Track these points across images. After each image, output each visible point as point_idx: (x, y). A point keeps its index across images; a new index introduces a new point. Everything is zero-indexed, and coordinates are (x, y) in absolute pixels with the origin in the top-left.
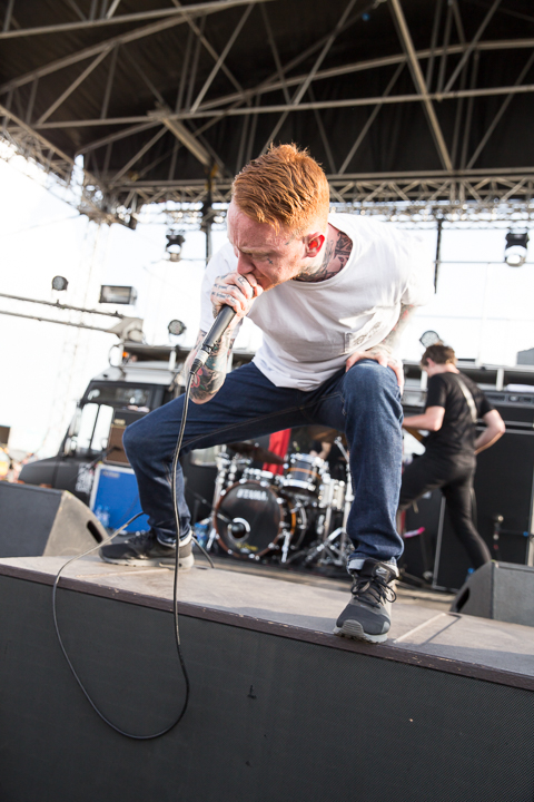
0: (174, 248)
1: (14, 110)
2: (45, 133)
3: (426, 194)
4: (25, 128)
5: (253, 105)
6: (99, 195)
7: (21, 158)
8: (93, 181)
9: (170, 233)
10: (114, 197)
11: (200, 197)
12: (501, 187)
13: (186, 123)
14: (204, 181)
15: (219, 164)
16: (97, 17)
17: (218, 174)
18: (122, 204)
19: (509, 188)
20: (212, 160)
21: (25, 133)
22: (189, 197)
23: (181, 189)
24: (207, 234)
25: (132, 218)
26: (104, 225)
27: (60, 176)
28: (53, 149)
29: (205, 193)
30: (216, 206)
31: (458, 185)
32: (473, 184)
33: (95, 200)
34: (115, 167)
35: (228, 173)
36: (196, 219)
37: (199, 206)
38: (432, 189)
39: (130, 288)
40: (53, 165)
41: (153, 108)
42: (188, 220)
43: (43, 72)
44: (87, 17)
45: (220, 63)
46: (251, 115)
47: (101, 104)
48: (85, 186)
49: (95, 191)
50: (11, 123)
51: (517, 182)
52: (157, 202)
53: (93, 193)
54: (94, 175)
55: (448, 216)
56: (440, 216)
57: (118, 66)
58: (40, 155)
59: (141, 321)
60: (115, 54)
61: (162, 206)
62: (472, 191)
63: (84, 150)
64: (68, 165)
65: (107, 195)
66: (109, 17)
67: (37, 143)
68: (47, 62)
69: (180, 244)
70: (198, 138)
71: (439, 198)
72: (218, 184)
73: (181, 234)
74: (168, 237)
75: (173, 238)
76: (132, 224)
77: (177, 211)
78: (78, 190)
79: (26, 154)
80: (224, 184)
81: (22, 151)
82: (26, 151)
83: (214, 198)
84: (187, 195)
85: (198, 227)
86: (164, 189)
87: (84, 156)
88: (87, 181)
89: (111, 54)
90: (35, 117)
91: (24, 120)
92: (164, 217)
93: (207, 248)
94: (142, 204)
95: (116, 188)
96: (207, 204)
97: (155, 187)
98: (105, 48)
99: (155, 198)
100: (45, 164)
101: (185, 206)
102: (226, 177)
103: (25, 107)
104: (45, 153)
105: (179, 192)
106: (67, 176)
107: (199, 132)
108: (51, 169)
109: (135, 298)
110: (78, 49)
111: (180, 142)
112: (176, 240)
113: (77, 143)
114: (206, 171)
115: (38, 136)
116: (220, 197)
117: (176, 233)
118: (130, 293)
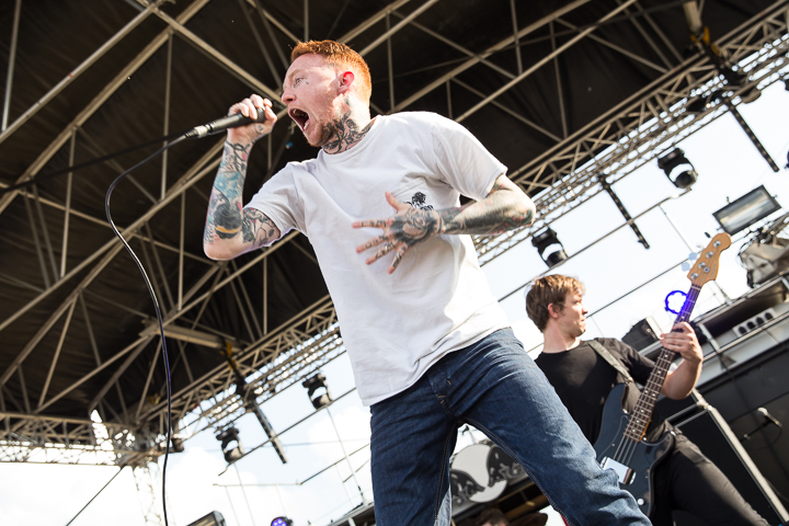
0: (232, 445)
1: (10, 408)
2: (51, 412)
4: (29, 419)
5: (232, 272)
6: (131, 437)
7: (38, 450)
8: (118, 427)
9: (219, 432)
10: (146, 430)
11: (229, 381)
13: (178, 322)
14: (226, 363)
15: (230, 339)
16: (53, 282)
17: (235, 350)
18: (158, 433)
20: (222, 340)
21: (31, 423)
22: (219, 387)
23: (207, 383)
24: (256, 412)
25: (174, 440)
26: (151, 465)
27: (83, 442)
28: (65, 421)
29: (232, 373)
30: (249, 380)
33: (128, 444)
34: (133, 402)
35: (243, 342)
36: (236, 404)
37: (233, 389)
39: (211, 515)
40: (72, 436)
41: (143, 328)
42: (230, 409)
43: (22, 358)
44: (44, 288)
45: (182, 253)
46: (235, 280)
47: (92, 352)
48: (112, 437)
49: (125, 435)
50: (13, 421)
52: (190, 411)
53: (124, 439)
54: (117, 422)
57: (88, 309)
58: (54, 435)
60: (82, 301)
61: (197, 411)
63: (95, 404)
64: (86, 427)
65: (138, 433)
66: (64, 276)
67: (46, 424)
68: (23, 346)
69: (236, 439)
70: (197, 329)
72: (239, 358)
73: (230, 426)
74: (218, 438)
75: (225, 434)
76: (177, 447)
77: (215, 407)
78: (108, 445)
79: (40, 443)
80: (245, 354)
81: (36, 442)
82: (39, 440)
83: (244, 373)
84: (216, 386)
85: (242, 410)
86: (191, 394)
87: (97, 408)
88: (111, 431)
89: (78, 303)
90: (34, 402)
91: (25, 412)
92: (204, 422)
93: (263, 424)
94: (177, 420)
95: (144, 421)
96: (240, 382)
97: (180, 396)
98: (72, 301)
99: (186, 408)
100: (64, 440)
101: (219, 397)
102: (244, 347)
103: (21, 399)
104: (59, 429)
105: (207, 388)
106: (91, 438)
107: (196, 324)
108: (72, 441)
109: (223, 520)
110: (46, 318)
111: (183, 342)
112: (229, 435)
113: (86, 401)
114: (222, 353)
115: (44, 418)
116: (248, 370)
117: (225, 429)
118: (215, 519)
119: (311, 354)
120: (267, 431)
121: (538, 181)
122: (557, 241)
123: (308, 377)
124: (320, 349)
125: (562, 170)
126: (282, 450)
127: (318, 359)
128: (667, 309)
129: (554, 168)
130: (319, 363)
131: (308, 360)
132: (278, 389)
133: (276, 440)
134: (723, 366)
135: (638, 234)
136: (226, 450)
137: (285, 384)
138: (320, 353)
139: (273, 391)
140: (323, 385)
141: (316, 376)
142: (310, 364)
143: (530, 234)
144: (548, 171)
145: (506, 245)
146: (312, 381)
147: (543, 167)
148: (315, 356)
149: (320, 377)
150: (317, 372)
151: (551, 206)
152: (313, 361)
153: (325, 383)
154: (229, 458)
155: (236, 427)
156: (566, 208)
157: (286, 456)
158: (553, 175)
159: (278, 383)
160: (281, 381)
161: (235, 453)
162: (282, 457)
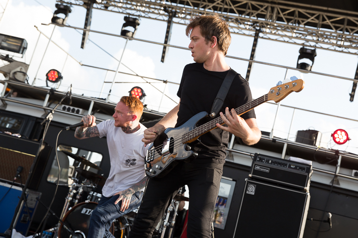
0: (61, 16)
3: (251, 11)
9: (59, 3)
12: (301, 15)
19: (308, 18)
24: (88, 10)
31: (273, 9)
32: (283, 10)
38: (254, 8)
39: (22, 40)
51: (312, 15)
55: (264, 29)
56: (258, 28)
59: (27, 66)
62: (282, 15)
69: (66, 14)
71: (259, 16)
73: (69, 5)
74: (57, 6)
75: (62, 7)
85: (82, 2)
93: (87, 19)
109: (25, 48)
112: (64, 9)
117: (65, 4)
118: (22, 44)
119: (142, 6)
120: (86, 25)
121: (332, 22)
122: (313, 60)
123: (131, 16)
124: (149, 7)
125: (349, 27)
126: (86, 41)
127: (144, 12)
128: (333, 135)
129: (346, 23)
130: (143, 14)
131: (138, 8)
132: (110, 8)
133: (87, 32)
134: (332, 182)
135: (354, 90)
136: (55, 15)
137: (116, 9)
138: (147, 10)
139: (106, 7)
140: (135, 27)
141: (136, 19)
142: (137, 10)
143: (303, 44)
144: (341, 22)
145: (287, 39)
146: (131, 20)
147: (341, 17)
148: (143, 9)
149: (137, 21)
150: (137, 18)
151: (326, 40)
152: (140, 11)
153: (137, 27)
154: (54, 20)
155: (71, 8)
156: (333, 48)
157: (85, 45)
158: (342, 26)
159: (112, 5)
160: (115, 6)
161: (60, 21)
162: (83, 44)
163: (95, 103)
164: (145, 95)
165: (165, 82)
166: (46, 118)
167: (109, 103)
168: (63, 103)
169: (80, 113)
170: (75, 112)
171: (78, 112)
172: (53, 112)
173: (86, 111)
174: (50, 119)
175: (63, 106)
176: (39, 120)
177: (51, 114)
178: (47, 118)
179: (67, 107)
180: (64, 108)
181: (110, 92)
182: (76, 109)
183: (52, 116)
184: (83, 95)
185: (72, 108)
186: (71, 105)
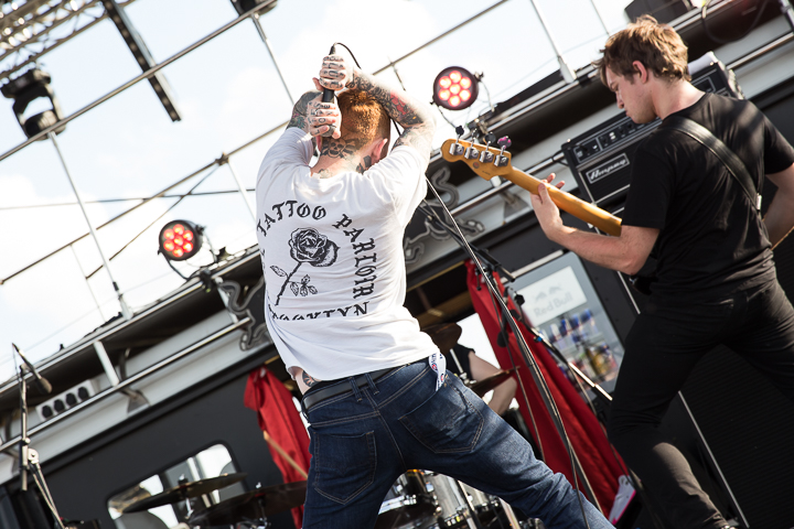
119: (17, 30)
123: (14, 76)
124: (37, 19)
127: (34, 39)
130: (37, 47)
131: (13, 41)
138: (38, 28)
140: (45, 93)
141: (30, 73)
142: (17, 49)
146: (22, 83)
148: (27, 33)
149: (37, 74)
150: (31, 66)
152: (23, 44)
153: (50, 88)
163: (103, 341)
164: (202, 229)
165: (222, 160)
166: (22, 467)
167: (135, 315)
168: (32, 405)
169: (91, 393)
170: (79, 400)
171: (84, 394)
172: (28, 441)
173: (101, 377)
174: (35, 461)
175: (39, 408)
176: (14, 487)
177: (25, 448)
178: (25, 463)
179: (50, 403)
180: (47, 413)
181: (116, 288)
182: (74, 391)
183: (32, 451)
184: (62, 347)
185: (62, 397)
186: (56, 392)
